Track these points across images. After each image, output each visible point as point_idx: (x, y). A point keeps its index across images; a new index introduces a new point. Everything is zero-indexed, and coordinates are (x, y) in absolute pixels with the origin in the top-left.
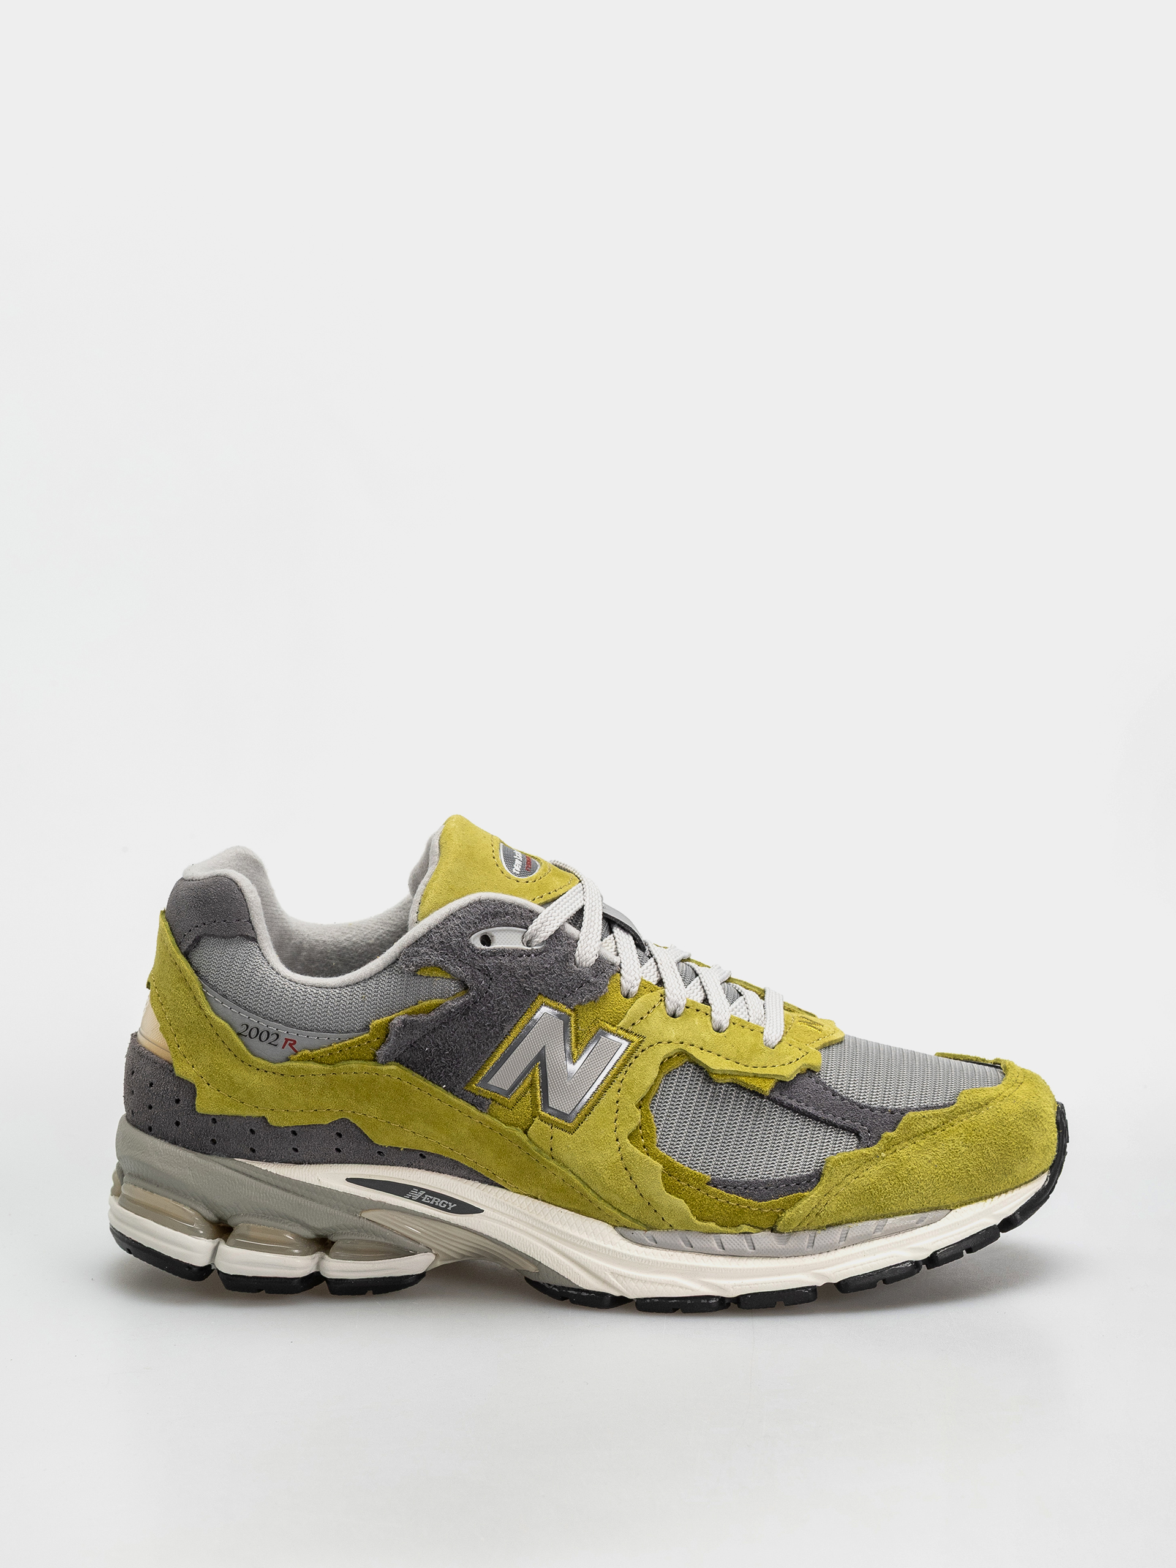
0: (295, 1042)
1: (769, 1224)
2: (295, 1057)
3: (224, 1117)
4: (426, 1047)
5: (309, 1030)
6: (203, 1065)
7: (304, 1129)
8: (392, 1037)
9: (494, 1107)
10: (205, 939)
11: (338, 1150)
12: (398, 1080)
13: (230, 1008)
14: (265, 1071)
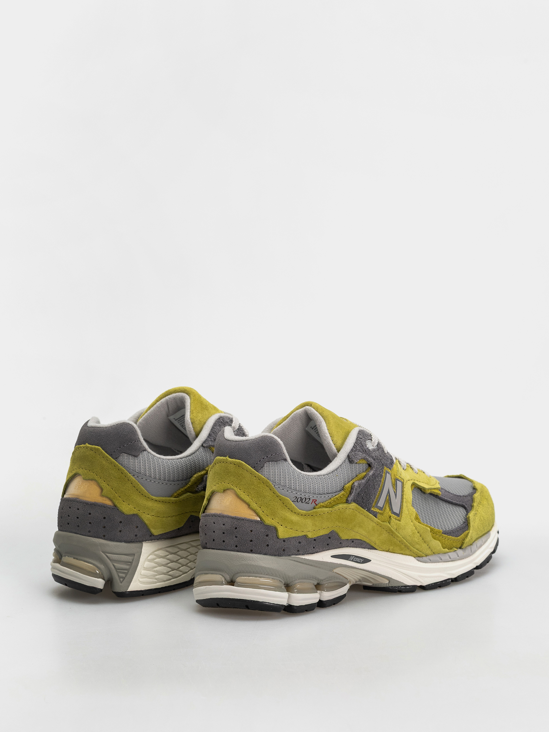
0: (316, 500)
1: (459, 546)
2: (317, 507)
3: (288, 539)
4: (362, 493)
5: (322, 494)
6: (278, 518)
7: (319, 538)
8: (354, 491)
9: (378, 515)
10: (267, 463)
11: (328, 544)
12: (352, 510)
13: (287, 491)
14: (305, 515)
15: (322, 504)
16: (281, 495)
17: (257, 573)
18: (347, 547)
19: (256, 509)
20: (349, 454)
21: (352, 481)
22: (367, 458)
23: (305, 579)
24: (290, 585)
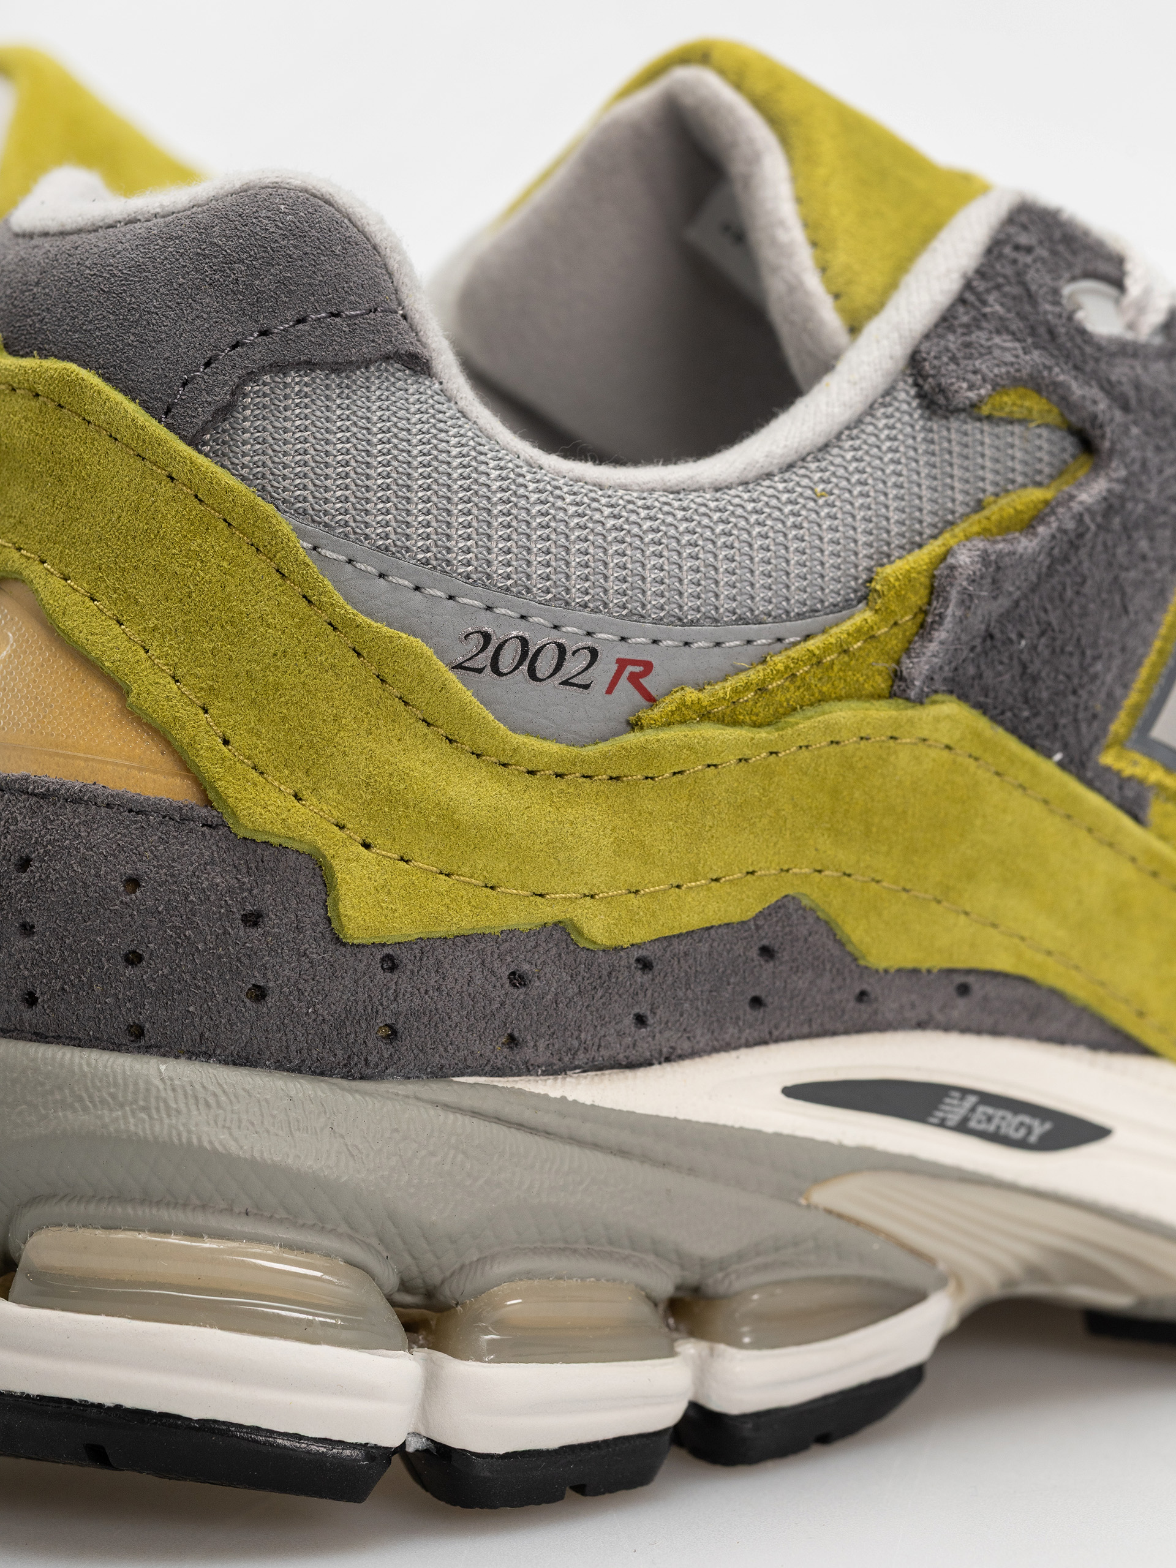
0: (648, 667)
2: (655, 713)
3: (425, 946)
4: (1021, 636)
5: (692, 623)
6: (342, 786)
7: (680, 947)
8: (952, 611)
9: (1156, 810)
10: (265, 384)
11: (756, 1002)
12: (946, 753)
13: (417, 588)
14: (559, 776)
15: (691, 695)
16: (361, 618)
17: (168, 1204)
18: (921, 1025)
19: (175, 718)
20: (921, 343)
21: (940, 541)
22: (1061, 378)
23: (567, 1249)
24: (447, 1292)
